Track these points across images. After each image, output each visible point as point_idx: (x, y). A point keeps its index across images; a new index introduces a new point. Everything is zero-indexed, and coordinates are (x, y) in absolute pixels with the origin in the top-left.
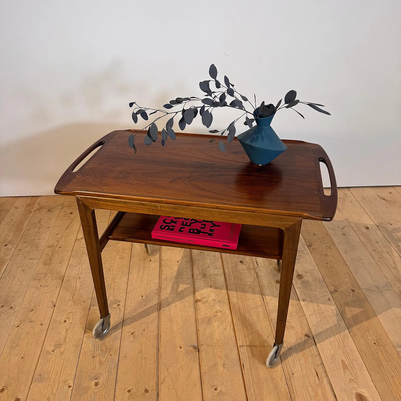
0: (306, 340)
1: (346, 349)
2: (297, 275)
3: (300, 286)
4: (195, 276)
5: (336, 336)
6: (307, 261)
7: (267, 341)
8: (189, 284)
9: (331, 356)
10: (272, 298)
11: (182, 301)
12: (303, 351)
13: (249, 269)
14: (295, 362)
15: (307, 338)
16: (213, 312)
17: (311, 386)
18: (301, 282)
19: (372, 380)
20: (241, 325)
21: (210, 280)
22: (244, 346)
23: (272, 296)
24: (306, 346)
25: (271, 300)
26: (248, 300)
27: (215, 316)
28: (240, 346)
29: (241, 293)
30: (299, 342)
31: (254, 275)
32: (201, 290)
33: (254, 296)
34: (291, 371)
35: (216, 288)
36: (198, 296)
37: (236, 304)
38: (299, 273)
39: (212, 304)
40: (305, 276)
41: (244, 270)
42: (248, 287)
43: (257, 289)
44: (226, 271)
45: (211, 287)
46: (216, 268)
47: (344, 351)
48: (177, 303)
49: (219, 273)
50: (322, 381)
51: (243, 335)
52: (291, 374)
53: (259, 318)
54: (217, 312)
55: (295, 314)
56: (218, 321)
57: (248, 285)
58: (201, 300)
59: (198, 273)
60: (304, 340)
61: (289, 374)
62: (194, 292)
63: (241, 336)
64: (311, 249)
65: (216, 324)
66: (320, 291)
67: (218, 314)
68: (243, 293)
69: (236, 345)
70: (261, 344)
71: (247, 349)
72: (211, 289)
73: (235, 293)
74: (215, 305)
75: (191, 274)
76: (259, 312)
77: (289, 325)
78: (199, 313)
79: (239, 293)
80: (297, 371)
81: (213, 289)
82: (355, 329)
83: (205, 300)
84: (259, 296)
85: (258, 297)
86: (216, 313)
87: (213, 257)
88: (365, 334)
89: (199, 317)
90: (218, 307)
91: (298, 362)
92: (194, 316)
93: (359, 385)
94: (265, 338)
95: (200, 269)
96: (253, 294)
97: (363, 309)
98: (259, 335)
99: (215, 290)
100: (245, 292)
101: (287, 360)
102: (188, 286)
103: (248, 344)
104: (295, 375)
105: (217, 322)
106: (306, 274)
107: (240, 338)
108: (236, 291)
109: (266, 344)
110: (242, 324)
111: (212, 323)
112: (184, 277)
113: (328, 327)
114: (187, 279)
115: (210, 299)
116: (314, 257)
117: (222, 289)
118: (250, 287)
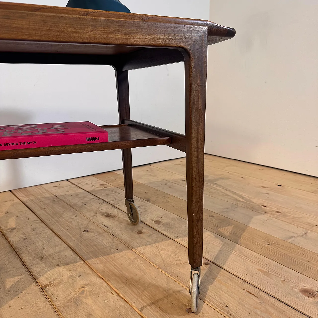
0: (209, 268)
1: (251, 258)
2: (154, 221)
3: (164, 228)
4: (27, 263)
5: (233, 253)
6: (155, 210)
7: (169, 288)
8: (21, 274)
9: (245, 271)
10: (144, 247)
11: (19, 296)
12: (217, 279)
13: (99, 233)
14: (218, 293)
15: (209, 266)
16: (77, 289)
17: (257, 308)
18: (163, 225)
19: (299, 273)
20: (126, 287)
21: (53, 259)
22: (145, 307)
23: (143, 246)
24: (215, 273)
25: (144, 249)
26: (117, 259)
27: (83, 292)
28: (141, 310)
29: (105, 257)
30: (205, 273)
31: (110, 236)
32: (45, 273)
33: (121, 254)
34: (223, 305)
35: (67, 264)
36: (43, 281)
37: (104, 269)
38: (155, 220)
39: (71, 282)
40: (162, 220)
41: (94, 236)
42: (108, 249)
43: (121, 246)
44: (71, 244)
45: (58, 265)
46: (56, 246)
47: (252, 262)
48: (11, 302)
49: (63, 249)
50: (261, 297)
51: (135, 296)
52: (225, 308)
53: (143, 271)
54: (83, 287)
55: (178, 251)
56: (90, 296)
57: (108, 247)
58: (51, 284)
59: (31, 258)
60: (207, 269)
61: (223, 309)
62: (35, 280)
63: (133, 298)
64: (151, 202)
65: (89, 301)
66: (185, 226)
67: (87, 289)
68: (108, 256)
69: (133, 310)
70: (165, 294)
71: (151, 308)
72: (60, 268)
73: (96, 259)
74: (75, 281)
75: (19, 264)
76: (138, 265)
77: (181, 262)
78: (55, 299)
79: (102, 258)
80: (228, 301)
81: (63, 267)
82: (241, 241)
83: (57, 281)
84: (128, 251)
85: (128, 253)
86: (82, 289)
87: (45, 238)
88: (254, 241)
89: (58, 304)
90: (81, 282)
91: (221, 292)
92: (49, 306)
93: (293, 282)
94: (165, 286)
95: (33, 254)
96: (119, 252)
97: (233, 226)
98: (157, 287)
99: (66, 267)
100: (108, 254)
101: (207, 295)
102: (22, 277)
103: (149, 302)
104: (230, 306)
105: (89, 298)
106: (162, 218)
107: (134, 300)
108: (96, 256)
109: (171, 292)
110: (125, 285)
111: (84, 302)
112: (9, 270)
113: (219, 249)
114: (15, 271)
115: (65, 278)
116: (159, 206)
117: (76, 262)
118: (111, 248)
